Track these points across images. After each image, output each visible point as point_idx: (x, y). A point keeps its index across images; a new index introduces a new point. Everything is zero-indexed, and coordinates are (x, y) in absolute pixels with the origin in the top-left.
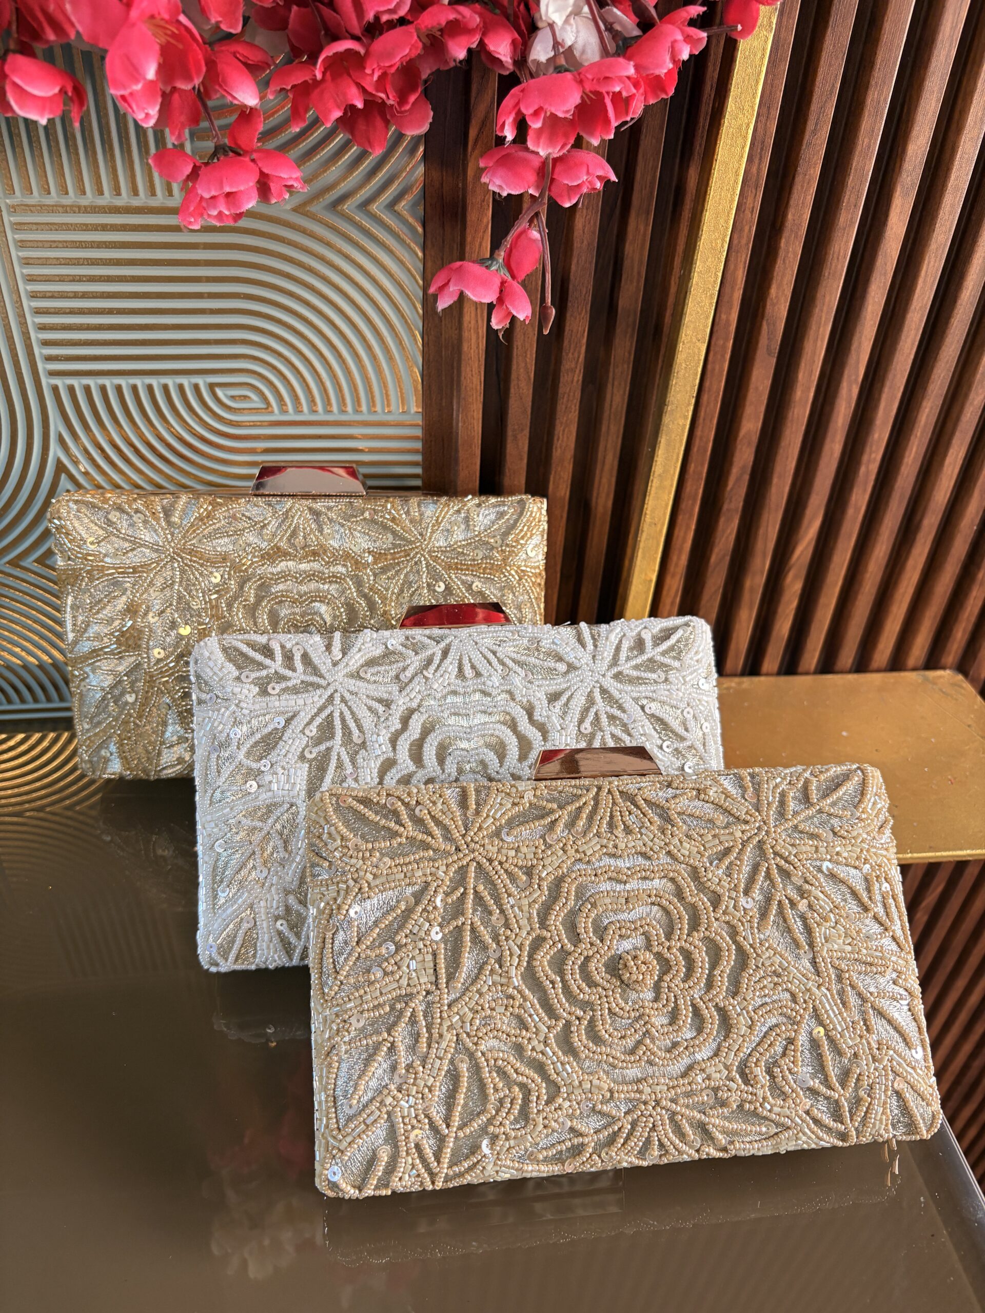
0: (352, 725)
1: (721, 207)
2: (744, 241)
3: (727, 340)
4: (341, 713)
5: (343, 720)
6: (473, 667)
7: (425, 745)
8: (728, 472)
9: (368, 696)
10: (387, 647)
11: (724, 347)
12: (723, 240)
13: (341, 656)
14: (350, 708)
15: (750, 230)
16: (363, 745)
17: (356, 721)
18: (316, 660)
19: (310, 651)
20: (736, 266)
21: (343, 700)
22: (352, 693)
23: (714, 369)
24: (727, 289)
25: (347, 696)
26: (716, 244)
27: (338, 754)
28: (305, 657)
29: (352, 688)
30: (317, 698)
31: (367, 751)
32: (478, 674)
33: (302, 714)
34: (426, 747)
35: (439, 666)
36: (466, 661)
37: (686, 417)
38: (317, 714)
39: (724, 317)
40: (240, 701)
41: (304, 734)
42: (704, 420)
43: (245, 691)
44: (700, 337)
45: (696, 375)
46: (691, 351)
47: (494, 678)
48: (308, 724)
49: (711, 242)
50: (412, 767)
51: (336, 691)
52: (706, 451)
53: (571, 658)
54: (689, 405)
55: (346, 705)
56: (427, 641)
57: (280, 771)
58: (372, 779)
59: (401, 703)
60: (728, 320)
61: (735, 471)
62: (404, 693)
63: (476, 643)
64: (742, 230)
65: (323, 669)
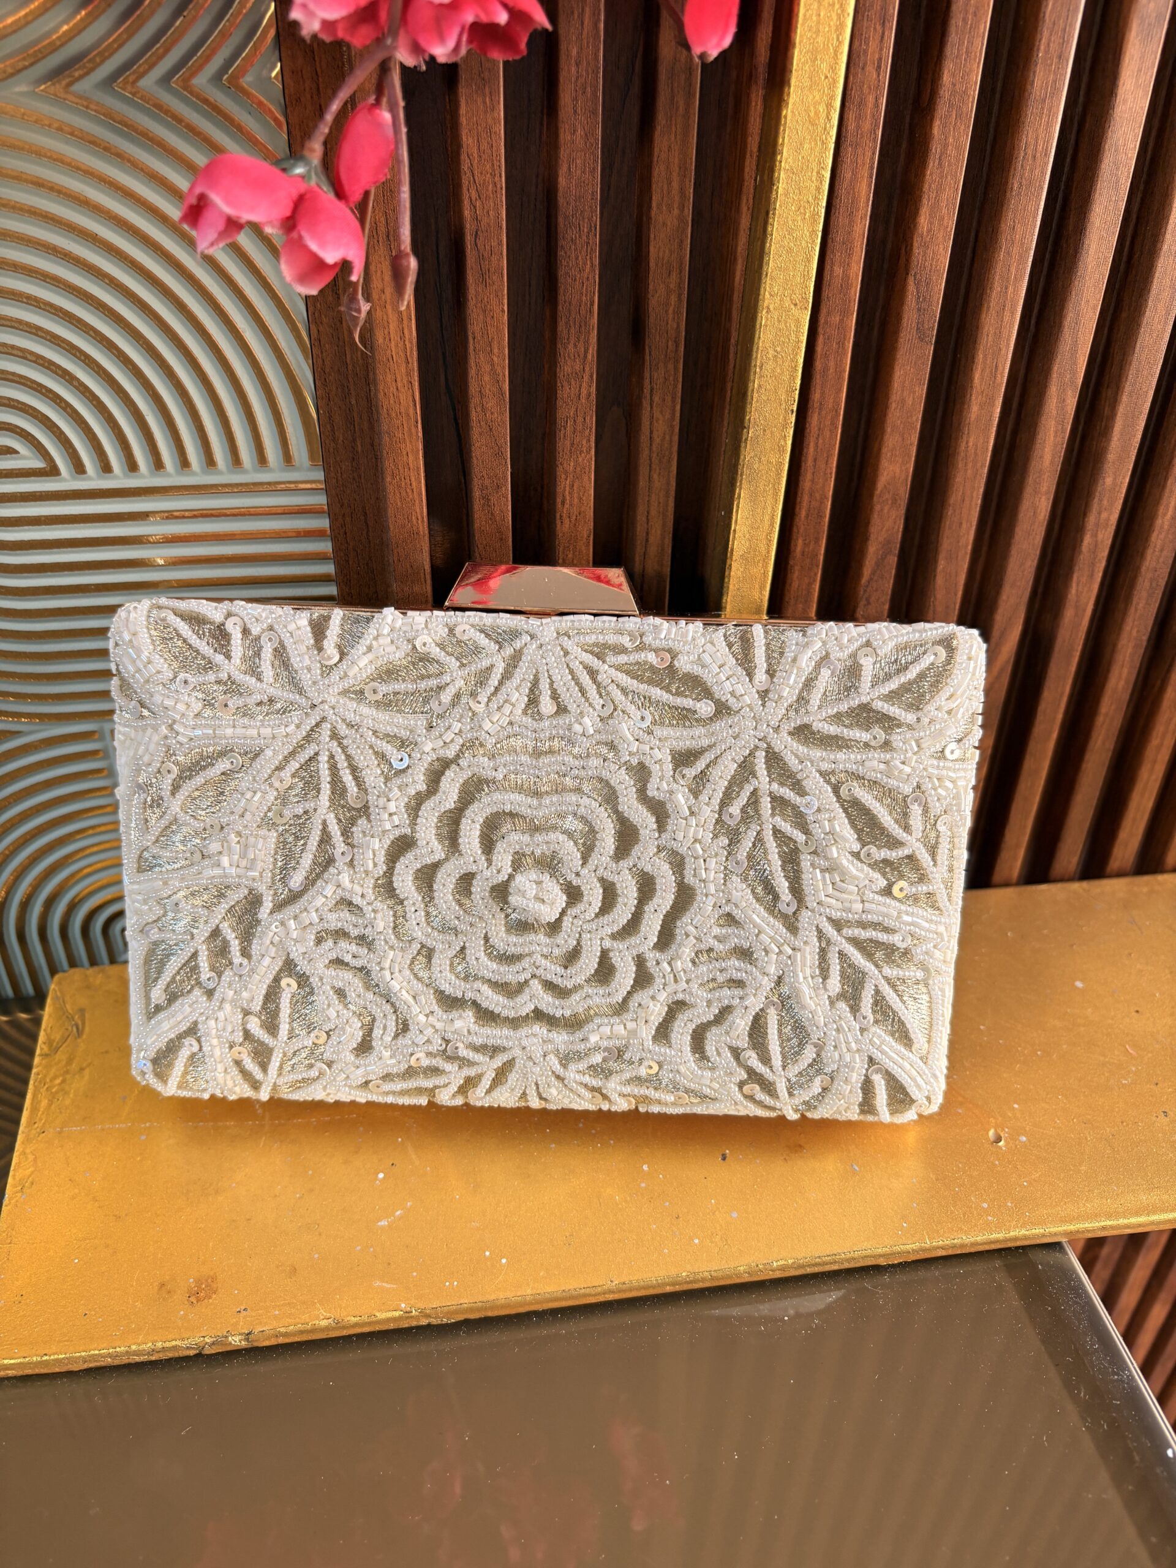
0: (347, 778)
1: (820, 39)
2: (867, 126)
3: (845, 313)
4: (332, 757)
5: (334, 768)
6: (555, 696)
7: (464, 820)
8: (862, 552)
9: (375, 732)
10: (414, 647)
11: (842, 326)
12: (829, 106)
13: (337, 658)
14: (344, 749)
15: (877, 105)
16: (365, 810)
17: (354, 770)
18: (295, 661)
19: (288, 642)
20: (855, 174)
21: (335, 736)
22: (350, 726)
23: (826, 369)
24: (840, 218)
25: (343, 730)
26: (817, 113)
27: (324, 823)
28: (280, 652)
29: (350, 716)
30: (292, 729)
31: (369, 821)
32: (562, 710)
33: (269, 753)
34: (465, 825)
35: (497, 689)
36: (544, 685)
37: (782, 451)
38: (293, 754)
39: (838, 271)
40: (174, 722)
41: (271, 785)
42: (815, 460)
43: (181, 707)
44: (797, 297)
45: (795, 369)
46: (782, 326)
47: (587, 721)
48: (279, 768)
49: (807, 111)
50: (439, 854)
51: (324, 719)
52: (820, 516)
53: (722, 692)
54: (785, 426)
55: (340, 744)
56: (483, 641)
57: (233, 837)
58: (375, 865)
59: (429, 748)
60: (846, 277)
61: (873, 550)
62: (435, 733)
63: (566, 653)
64: (861, 104)
65: (305, 678)
